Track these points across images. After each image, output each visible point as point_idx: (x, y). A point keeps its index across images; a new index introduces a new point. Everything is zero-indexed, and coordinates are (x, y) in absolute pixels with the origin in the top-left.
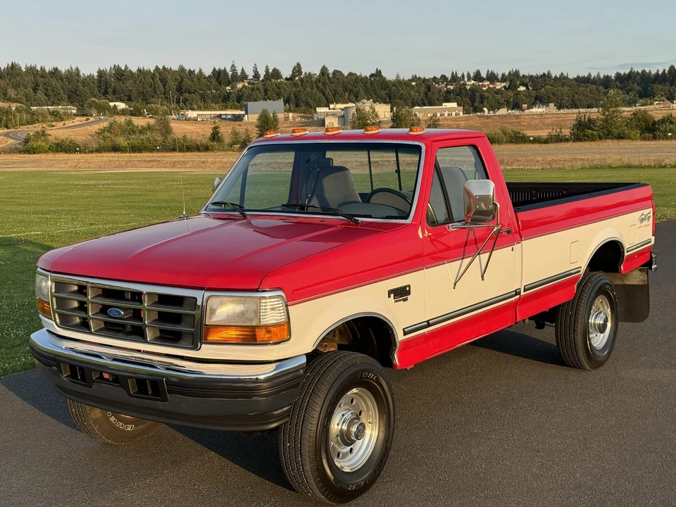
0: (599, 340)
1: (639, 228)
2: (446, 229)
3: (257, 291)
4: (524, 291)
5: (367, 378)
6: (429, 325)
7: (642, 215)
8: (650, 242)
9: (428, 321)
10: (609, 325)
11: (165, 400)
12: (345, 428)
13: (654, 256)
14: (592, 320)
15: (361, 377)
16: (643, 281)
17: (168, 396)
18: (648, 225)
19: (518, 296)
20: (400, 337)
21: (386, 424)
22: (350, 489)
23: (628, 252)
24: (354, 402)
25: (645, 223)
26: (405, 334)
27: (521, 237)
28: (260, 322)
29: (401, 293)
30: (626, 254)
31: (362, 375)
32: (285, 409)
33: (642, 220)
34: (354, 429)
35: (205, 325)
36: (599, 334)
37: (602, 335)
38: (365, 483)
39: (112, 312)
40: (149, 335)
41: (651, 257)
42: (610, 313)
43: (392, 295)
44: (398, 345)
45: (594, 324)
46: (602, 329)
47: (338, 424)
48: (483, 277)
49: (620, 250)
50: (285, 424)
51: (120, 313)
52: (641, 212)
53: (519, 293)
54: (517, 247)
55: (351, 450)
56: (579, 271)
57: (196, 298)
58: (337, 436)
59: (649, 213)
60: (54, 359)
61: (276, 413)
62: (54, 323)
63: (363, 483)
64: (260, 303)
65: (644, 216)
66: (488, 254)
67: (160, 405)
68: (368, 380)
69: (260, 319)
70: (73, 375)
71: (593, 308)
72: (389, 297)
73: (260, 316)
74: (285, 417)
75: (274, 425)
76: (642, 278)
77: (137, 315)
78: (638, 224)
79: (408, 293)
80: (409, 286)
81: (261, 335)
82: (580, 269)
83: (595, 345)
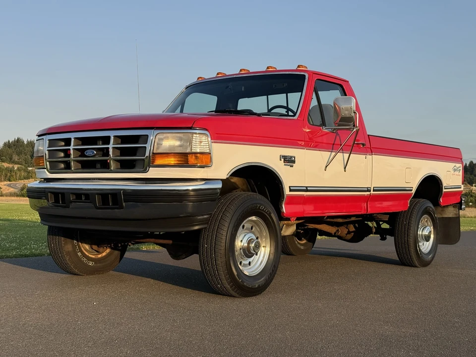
0: (426, 247)
1: (453, 174)
2: (320, 130)
3: (190, 128)
4: (373, 191)
5: (263, 210)
6: (307, 191)
7: (455, 166)
8: (461, 188)
9: (307, 187)
10: (432, 236)
11: (121, 207)
12: (246, 245)
13: (463, 199)
14: (420, 233)
15: (259, 209)
16: (456, 214)
17: (124, 204)
18: (459, 175)
19: (368, 193)
20: (287, 192)
21: (275, 246)
22: (248, 286)
23: (445, 189)
24: (254, 228)
25: (457, 173)
26: (291, 190)
27: (372, 153)
28: (191, 150)
29: (289, 161)
30: (444, 190)
31: (260, 207)
32: (205, 216)
33: (455, 170)
34: (253, 245)
35: (153, 153)
36: (425, 243)
37: (428, 243)
38: (259, 286)
39: (88, 153)
40: (113, 166)
41: (462, 200)
42: (432, 230)
43: (283, 160)
44: (285, 196)
45: (422, 235)
46: (427, 238)
47: (241, 241)
48: (345, 168)
49: (440, 186)
50: (205, 228)
51: (93, 153)
52: (454, 164)
53: (370, 191)
54: (369, 157)
55: (250, 263)
56: (411, 190)
57: (148, 135)
58: (241, 249)
59: (460, 167)
60: (44, 192)
61: (199, 218)
62: (46, 170)
63: (257, 286)
64: (192, 137)
65: (456, 168)
66: (348, 155)
67: (117, 213)
68: (263, 212)
69: (191, 147)
70: (57, 201)
71: (420, 224)
72: (280, 160)
73: (192, 145)
74: (205, 224)
75: (196, 228)
76: (455, 212)
77: (105, 152)
78: (452, 172)
79: (294, 162)
80: (295, 158)
81: (192, 160)
82: (412, 189)
83: (423, 251)
